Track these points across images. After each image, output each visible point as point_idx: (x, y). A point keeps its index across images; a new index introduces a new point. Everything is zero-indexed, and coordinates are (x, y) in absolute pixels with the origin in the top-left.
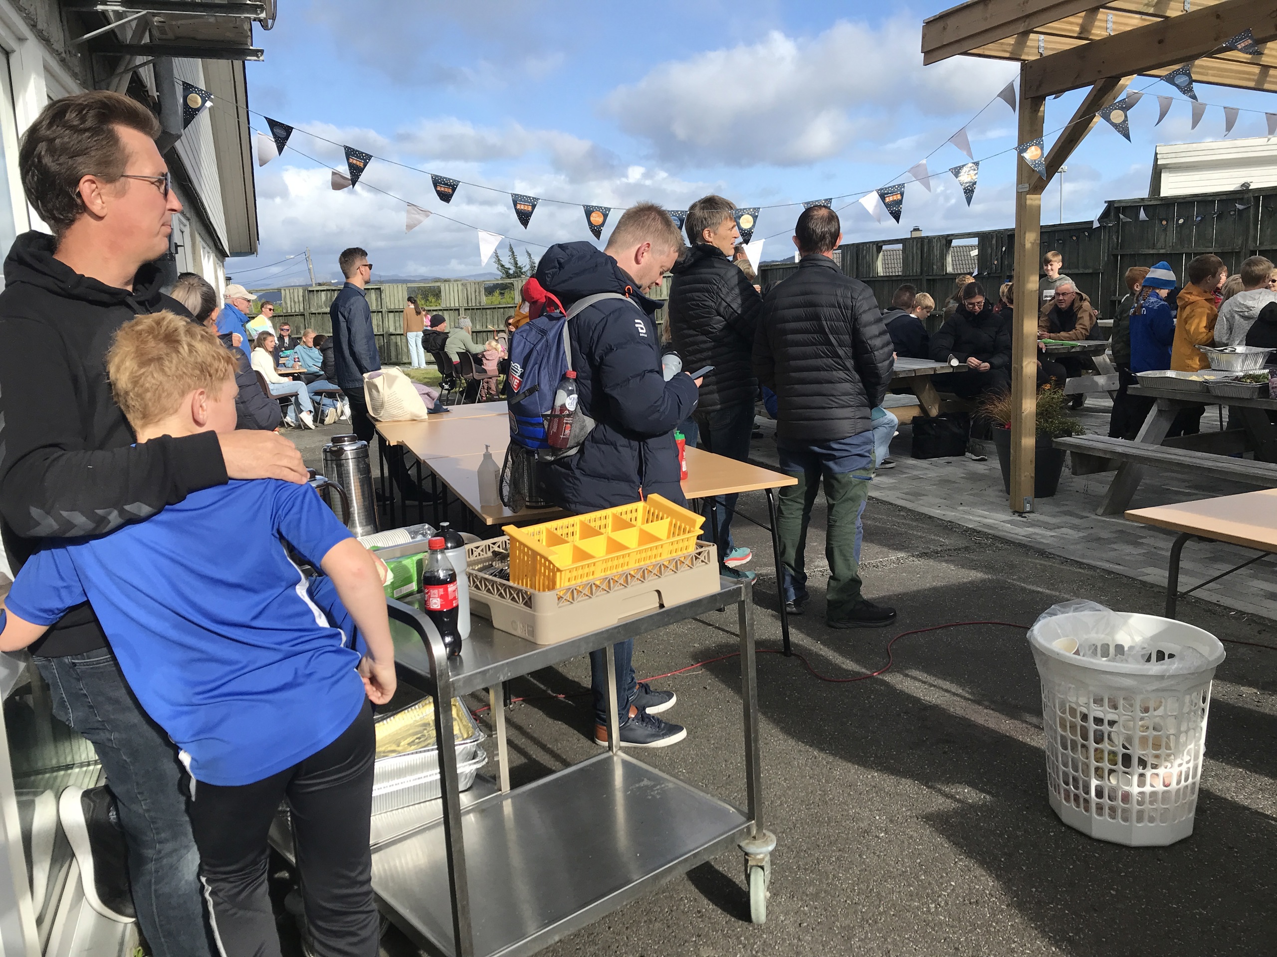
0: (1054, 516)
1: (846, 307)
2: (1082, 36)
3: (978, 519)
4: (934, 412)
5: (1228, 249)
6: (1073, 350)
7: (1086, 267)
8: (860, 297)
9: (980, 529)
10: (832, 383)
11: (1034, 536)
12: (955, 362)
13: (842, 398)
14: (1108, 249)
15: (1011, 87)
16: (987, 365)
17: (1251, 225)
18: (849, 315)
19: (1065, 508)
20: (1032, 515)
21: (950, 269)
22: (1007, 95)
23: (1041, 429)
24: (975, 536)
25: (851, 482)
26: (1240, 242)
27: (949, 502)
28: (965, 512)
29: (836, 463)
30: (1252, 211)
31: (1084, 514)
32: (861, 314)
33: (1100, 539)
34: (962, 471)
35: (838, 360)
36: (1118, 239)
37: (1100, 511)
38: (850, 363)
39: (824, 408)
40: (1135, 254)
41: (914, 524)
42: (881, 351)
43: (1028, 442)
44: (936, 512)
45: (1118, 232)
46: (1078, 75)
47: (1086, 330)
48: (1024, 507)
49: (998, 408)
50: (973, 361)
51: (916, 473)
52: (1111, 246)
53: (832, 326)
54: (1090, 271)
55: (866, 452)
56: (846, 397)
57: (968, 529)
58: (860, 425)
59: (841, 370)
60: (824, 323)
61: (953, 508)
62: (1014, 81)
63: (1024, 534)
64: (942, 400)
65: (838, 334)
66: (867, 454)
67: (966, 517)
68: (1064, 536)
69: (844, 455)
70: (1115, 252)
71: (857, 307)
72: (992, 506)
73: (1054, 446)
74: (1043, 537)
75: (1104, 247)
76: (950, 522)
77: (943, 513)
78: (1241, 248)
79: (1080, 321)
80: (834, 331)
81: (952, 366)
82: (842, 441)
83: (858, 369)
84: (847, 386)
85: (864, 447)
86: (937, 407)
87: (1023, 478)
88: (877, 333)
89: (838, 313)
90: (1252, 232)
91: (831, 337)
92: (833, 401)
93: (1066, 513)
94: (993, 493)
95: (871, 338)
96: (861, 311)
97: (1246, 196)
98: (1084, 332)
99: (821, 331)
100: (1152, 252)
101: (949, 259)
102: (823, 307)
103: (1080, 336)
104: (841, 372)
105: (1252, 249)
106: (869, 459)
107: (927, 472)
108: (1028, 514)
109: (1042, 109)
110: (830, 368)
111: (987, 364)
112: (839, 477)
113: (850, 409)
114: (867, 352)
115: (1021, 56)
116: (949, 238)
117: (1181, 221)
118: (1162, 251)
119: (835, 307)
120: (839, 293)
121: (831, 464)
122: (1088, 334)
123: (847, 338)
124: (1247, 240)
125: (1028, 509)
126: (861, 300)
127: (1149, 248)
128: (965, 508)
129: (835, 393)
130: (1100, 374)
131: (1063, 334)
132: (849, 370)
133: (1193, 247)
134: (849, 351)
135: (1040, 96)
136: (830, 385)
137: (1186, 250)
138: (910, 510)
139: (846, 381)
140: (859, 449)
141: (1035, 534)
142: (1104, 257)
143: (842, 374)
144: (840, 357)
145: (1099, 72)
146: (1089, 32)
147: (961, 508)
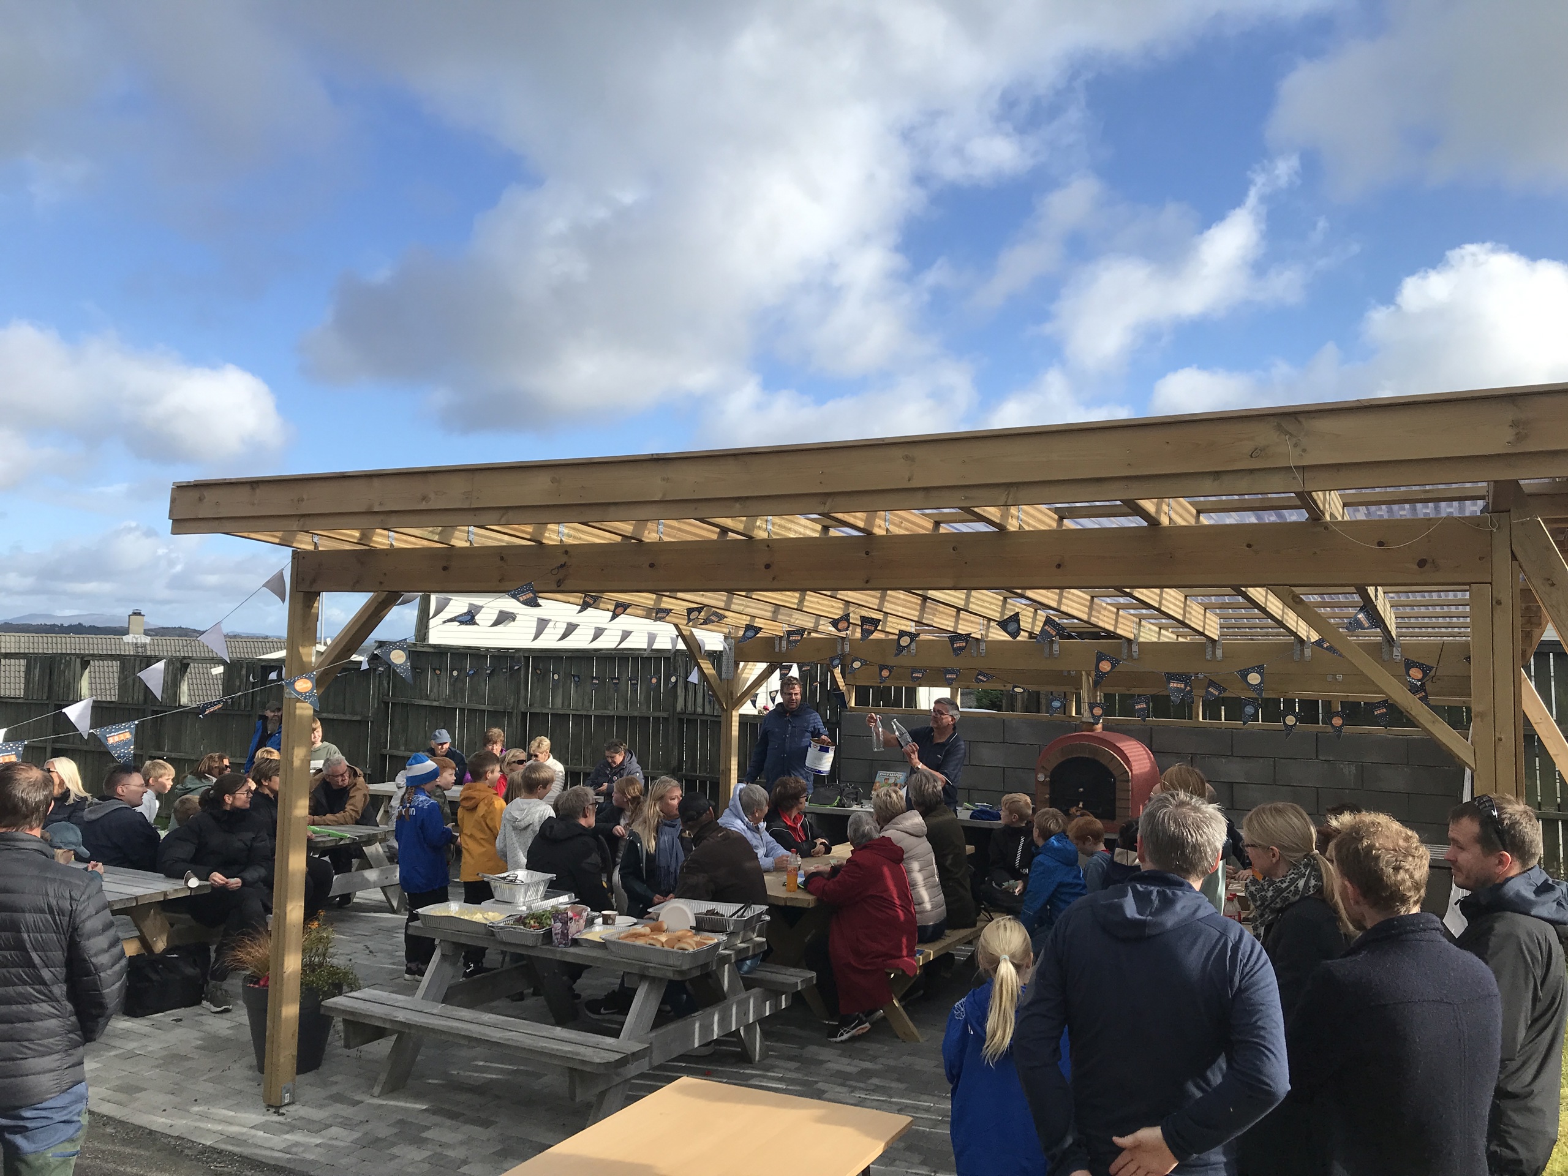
0: (321, 1106)
1: (61, 912)
2: (361, 542)
3: (219, 1128)
4: (160, 945)
5: (501, 708)
6: (342, 842)
7: (354, 713)
8: (84, 897)
9: (223, 1146)
10: (29, 1021)
11: (294, 1150)
12: (194, 883)
13: (45, 1042)
14: (379, 695)
15: (280, 576)
16: (235, 882)
17: (522, 685)
18: (65, 923)
19: (335, 1090)
20: (291, 1108)
21: (184, 700)
22: (275, 585)
23: (307, 985)
24: (215, 1160)
25: (48, 1165)
26: (512, 701)
27: (178, 1099)
28: (203, 1116)
29: (26, 1138)
30: (522, 672)
31: (357, 1098)
32: (83, 921)
33: (378, 1140)
34: (197, 1034)
35: (42, 988)
36: (389, 684)
37: (377, 1090)
38: (60, 990)
39: (14, 1059)
40: (407, 704)
41: (128, 1150)
42: (109, 972)
43: (291, 1011)
44: (158, 1122)
45: (389, 676)
46: (358, 582)
47: (357, 812)
48: (282, 1098)
49: (253, 952)
50: (218, 877)
51: (131, 1045)
52: (381, 691)
53: (36, 939)
54: (358, 718)
55: (74, 1115)
56: (51, 1040)
57: (205, 1149)
58: (69, 1076)
59: (43, 1001)
60: (25, 936)
61: (181, 1109)
62: (283, 569)
63: (283, 1146)
64: (172, 925)
65: (43, 950)
66: (76, 1118)
67: (202, 1125)
68: (334, 1143)
69: (39, 1125)
70: (386, 699)
71: (78, 912)
72: (237, 1099)
73: (322, 1011)
74: (307, 1147)
75: (373, 694)
76: (179, 1138)
77: (169, 1122)
78: (513, 708)
79: (351, 801)
80: (39, 947)
81: (189, 888)
82: (39, 1106)
83: (72, 996)
84: (52, 1023)
85: (73, 1107)
86: (165, 938)
87: (282, 1060)
88: (105, 946)
89: (47, 921)
90: (523, 692)
91: (34, 955)
92: (30, 1049)
93: (338, 1098)
94: (240, 1071)
95: (96, 955)
96: (84, 917)
97: (517, 655)
98: (354, 814)
99: (20, 946)
100: (425, 703)
101: (184, 687)
102: (24, 912)
103: (348, 819)
104: (44, 1005)
105: (523, 710)
106: (78, 1125)
107: (145, 1041)
108: (286, 1108)
109: (316, 605)
110: (28, 1000)
111: (238, 880)
112: (31, 1158)
113: (56, 1057)
114: (88, 973)
115: (293, 543)
116: (185, 661)
117: (455, 673)
118: (436, 704)
119: (42, 911)
120: (51, 893)
121: (19, 1140)
122: (358, 818)
123: (58, 955)
124: (518, 701)
125: (286, 1101)
126: (84, 902)
127: (422, 699)
128: (201, 1108)
129: (33, 1036)
130: (372, 868)
131: (329, 816)
132: (57, 1001)
133: (466, 703)
134: (61, 971)
135: (315, 592)
136: (26, 1025)
137: (459, 705)
138: (121, 1122)
139: (51, 1016)
140: (65, 1112)
141: (297, 1144)
142: (373, 702)
143: (46, 1008)
144: (43, 983)
145: (381, 583)
146: (371, 540)
147: (196, 1109)
